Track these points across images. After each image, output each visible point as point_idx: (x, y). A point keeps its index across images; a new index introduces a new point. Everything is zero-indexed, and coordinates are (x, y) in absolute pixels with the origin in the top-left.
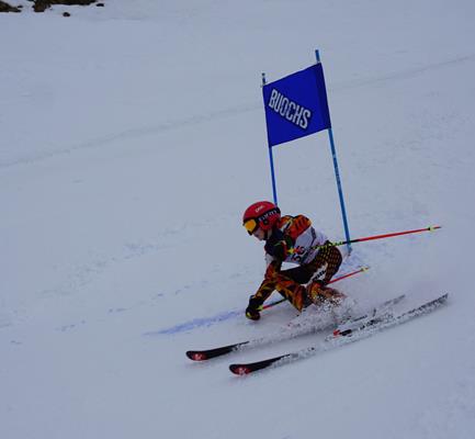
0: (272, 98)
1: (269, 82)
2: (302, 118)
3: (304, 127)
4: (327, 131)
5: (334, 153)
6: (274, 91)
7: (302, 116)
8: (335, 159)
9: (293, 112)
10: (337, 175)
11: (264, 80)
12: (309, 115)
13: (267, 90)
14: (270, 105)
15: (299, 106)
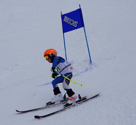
2: (75, 24)
3: (76, 27)
4: (83, 28)
5: (85, 34)
6: (65, 16)
7: (75, 23)
8: (86, 36)
9: (72, 22)
10: (87, 40)
11: (61, 13)
12: (77, 23)
14: (64, 20)
15: (74, 21)
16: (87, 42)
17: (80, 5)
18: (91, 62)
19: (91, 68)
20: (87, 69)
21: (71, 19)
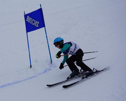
0: (27, 18)
1: (26, 14)
2: (36, 24)
3: (37, 27)
4: (44, 27)
5: (46, 34)
6: (28, 16)
7: (36, 23)
8: (46, 36)
9: (34, 22)
12: (38, 23)
13: (26, 16)
14: (27, 20)
15: (35, 21)
16: (48, 43)
17: (40, 5)
18: (52, 62)
19: (50, 70)
20: (46, 70)
21: (33, 19)
